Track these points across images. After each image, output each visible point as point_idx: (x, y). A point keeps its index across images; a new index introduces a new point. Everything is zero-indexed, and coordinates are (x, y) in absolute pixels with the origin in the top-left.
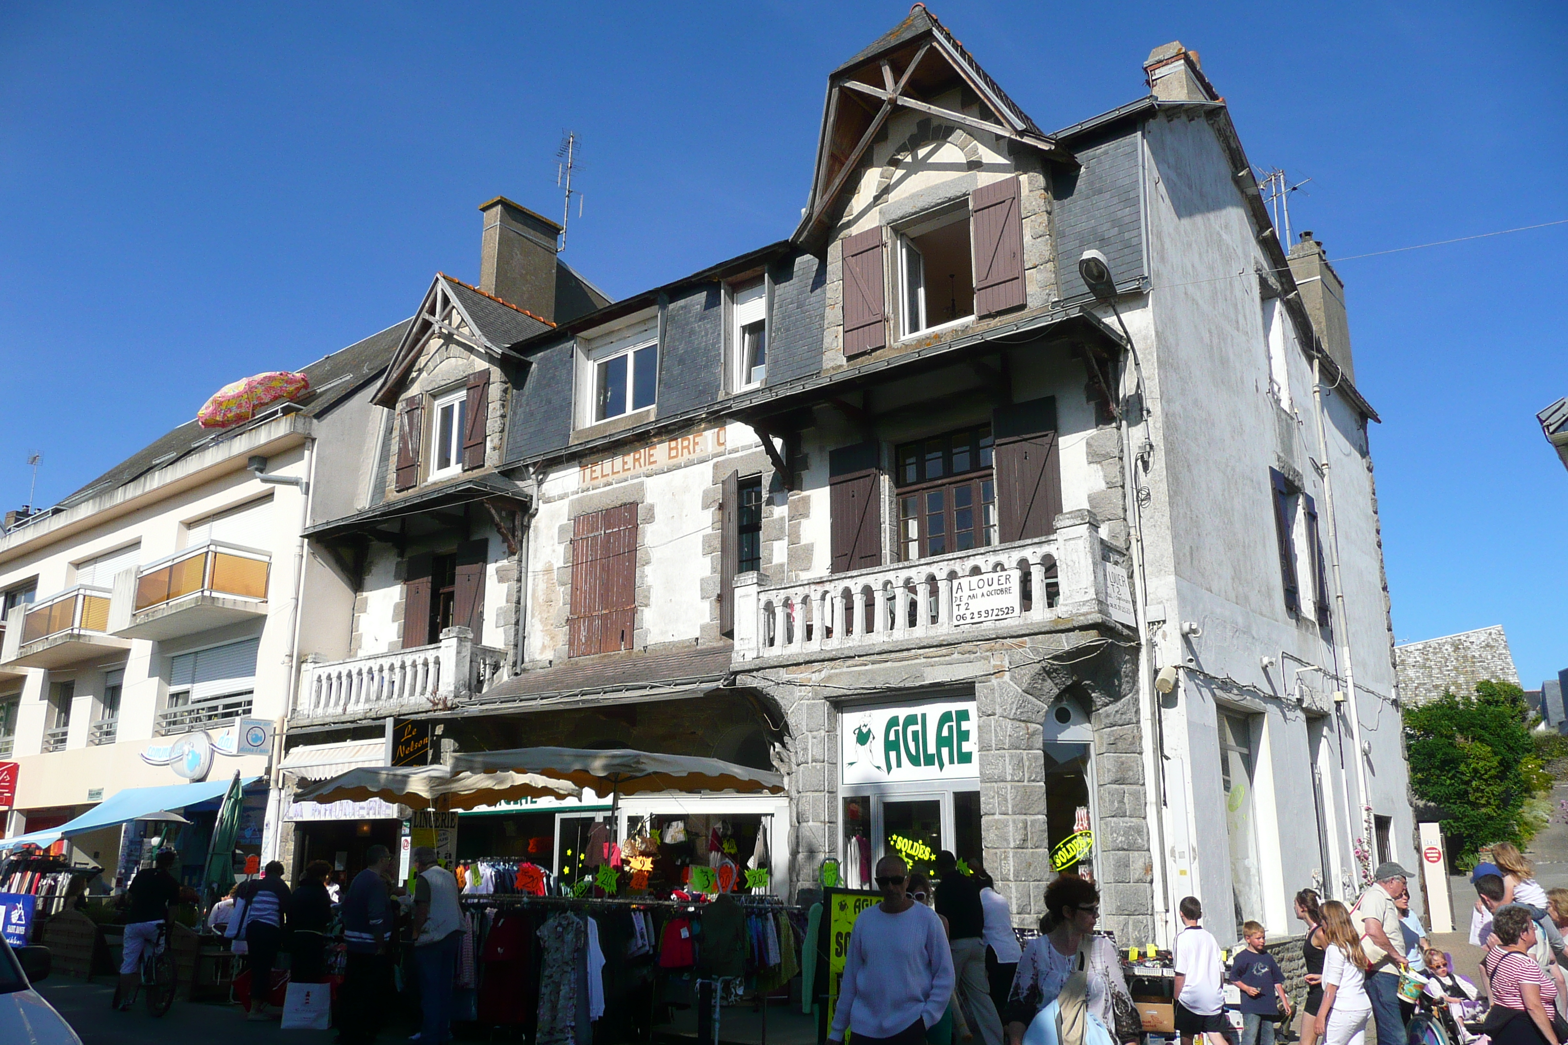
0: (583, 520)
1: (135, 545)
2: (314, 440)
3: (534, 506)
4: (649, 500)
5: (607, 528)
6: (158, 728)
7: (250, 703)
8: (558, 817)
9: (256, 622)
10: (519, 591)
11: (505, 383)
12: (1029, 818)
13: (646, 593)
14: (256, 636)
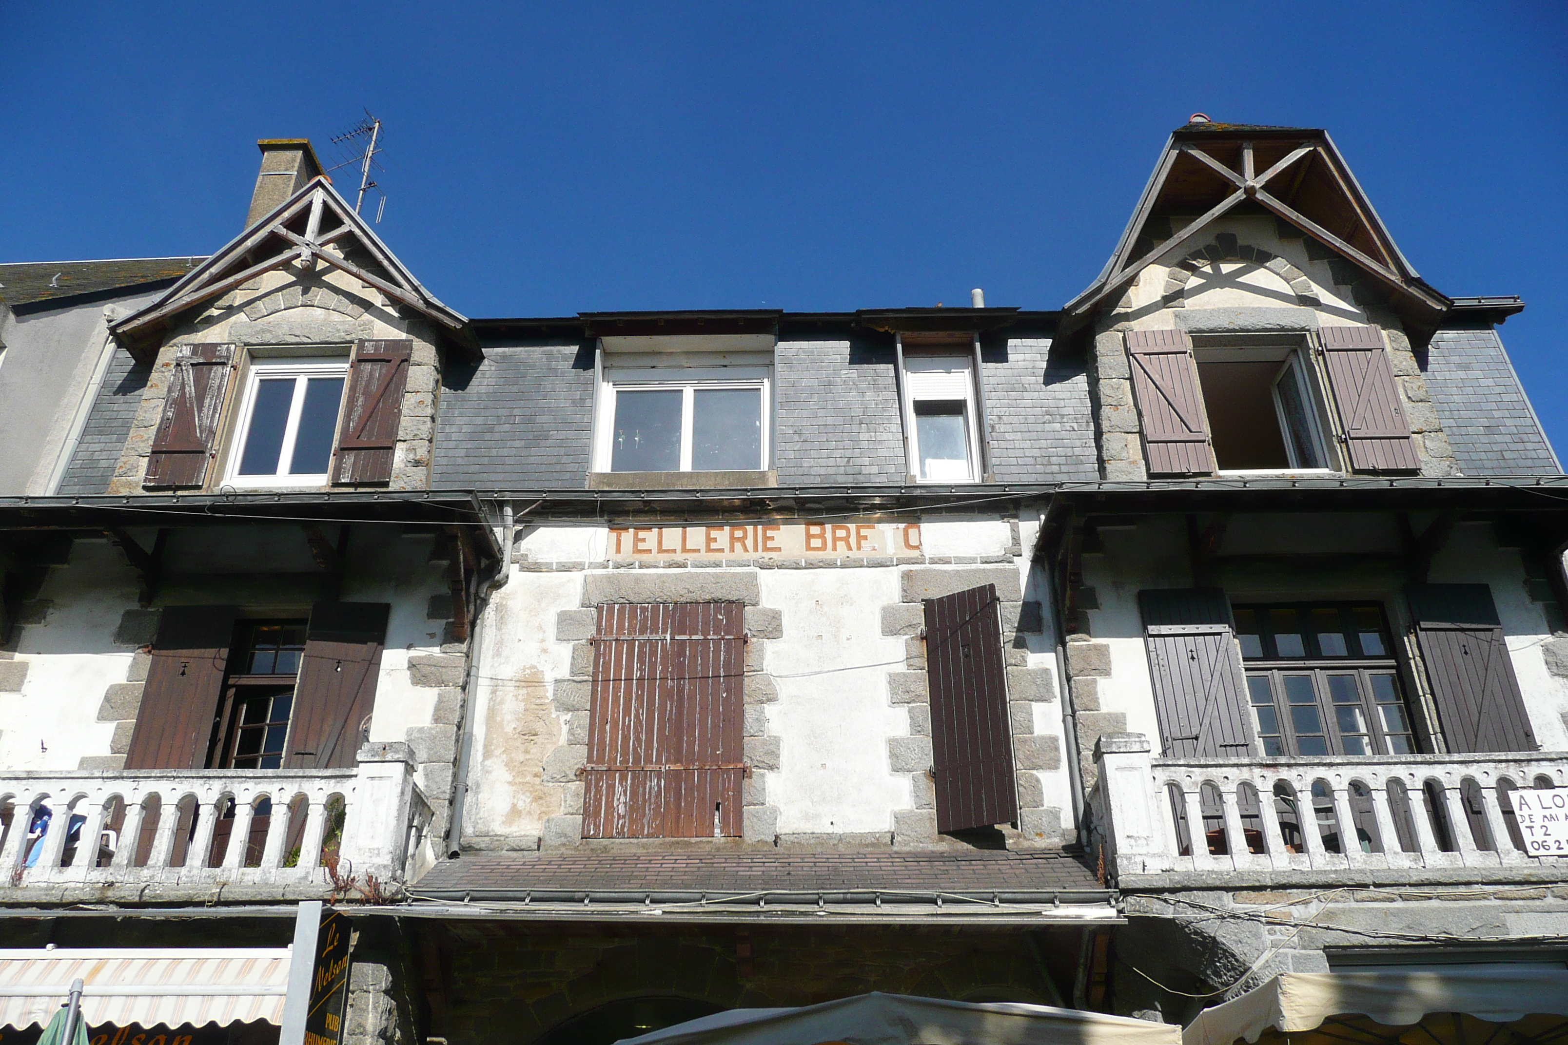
0: (621, 611)
3: (503, 568)
4: (767, 603)
5: (677, 632)
10: (463, 706)
11: (438, 371)
13: (772, 748)
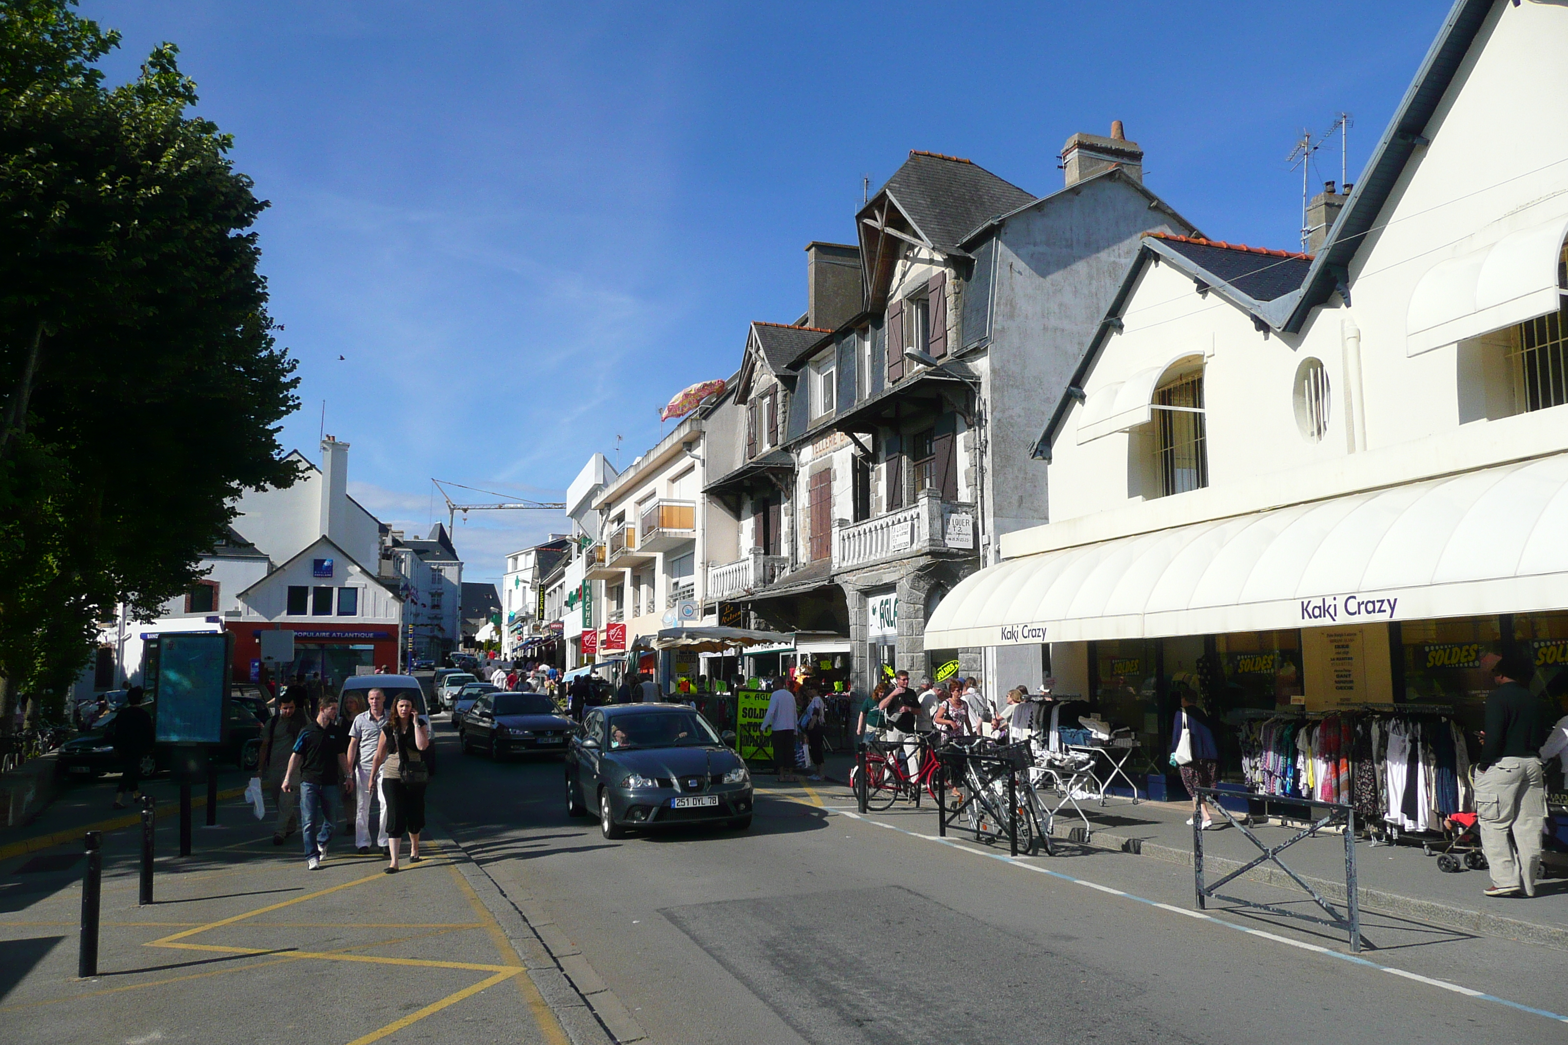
0: (814, 478)
1: (653, 494)
2: (705, 432)
3: (796, 469)
4: (835, 467)
5: (821, 484)
6: (669, 603)
7: (693, 590)
8: (781, 654)
9: (690, 543)
10: (793, 521)
11: (785, 390)
12: (915, 655)
14: (692, 551)
